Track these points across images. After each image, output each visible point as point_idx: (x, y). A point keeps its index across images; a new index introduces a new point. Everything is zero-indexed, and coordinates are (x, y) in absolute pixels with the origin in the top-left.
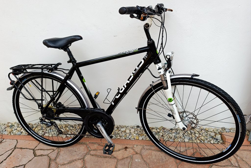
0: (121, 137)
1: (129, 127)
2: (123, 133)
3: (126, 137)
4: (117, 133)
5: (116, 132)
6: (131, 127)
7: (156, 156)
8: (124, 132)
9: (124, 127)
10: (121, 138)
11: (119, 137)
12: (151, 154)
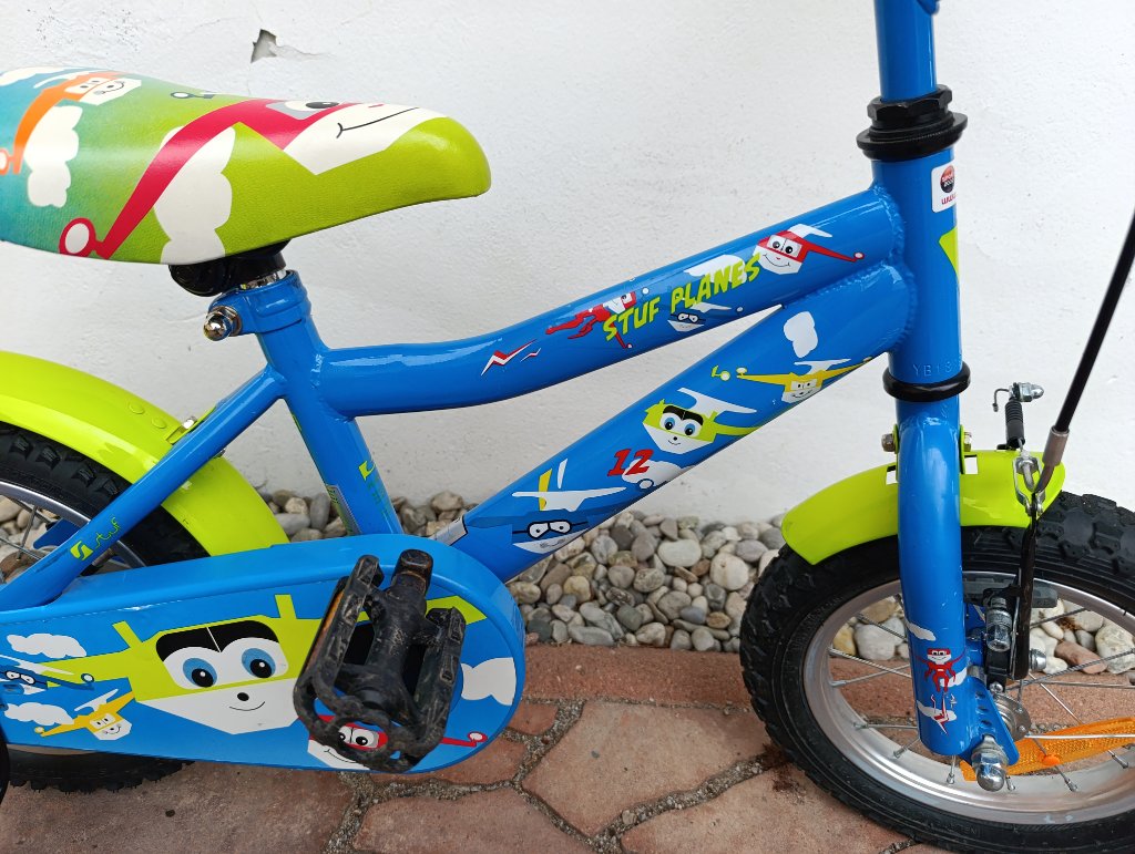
0: (681, 628)
1: (730, 533)
2: (680, 583)
3: (726, 629)
4: (631, 586)
5: (616, 575)
6: (755, 533)
8: (693, 576)
9: (686, 532)
10: (681, 639)
11: (658, 631)
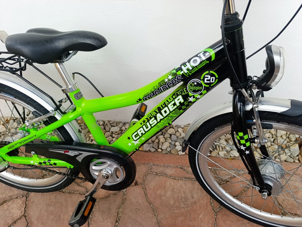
7: (173, 190)
12: (163, 186)
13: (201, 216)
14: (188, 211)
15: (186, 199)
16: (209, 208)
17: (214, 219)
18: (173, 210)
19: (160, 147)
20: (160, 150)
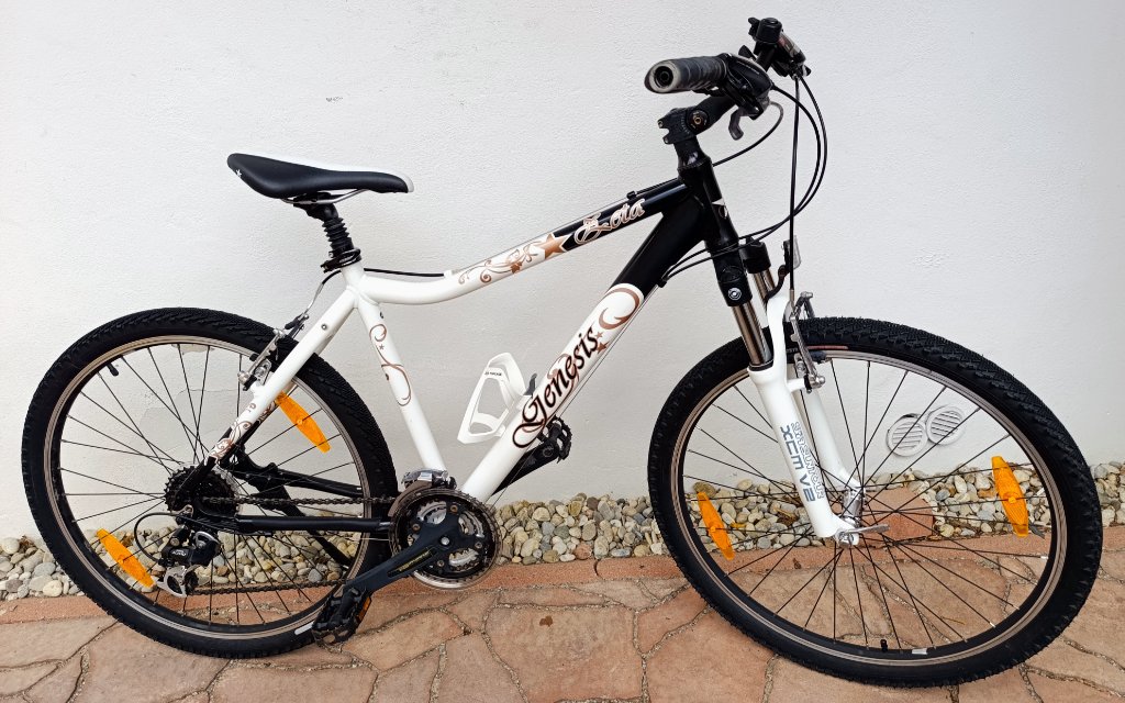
7: (551, 632)
12: (529, 626)
13: (613, 669)
14: (586, 663)
15: (580, 644)
16: (629, 654)
17: (642, 672)
18: (553, 668)
19: (517, 551)
20: (516, 559)
